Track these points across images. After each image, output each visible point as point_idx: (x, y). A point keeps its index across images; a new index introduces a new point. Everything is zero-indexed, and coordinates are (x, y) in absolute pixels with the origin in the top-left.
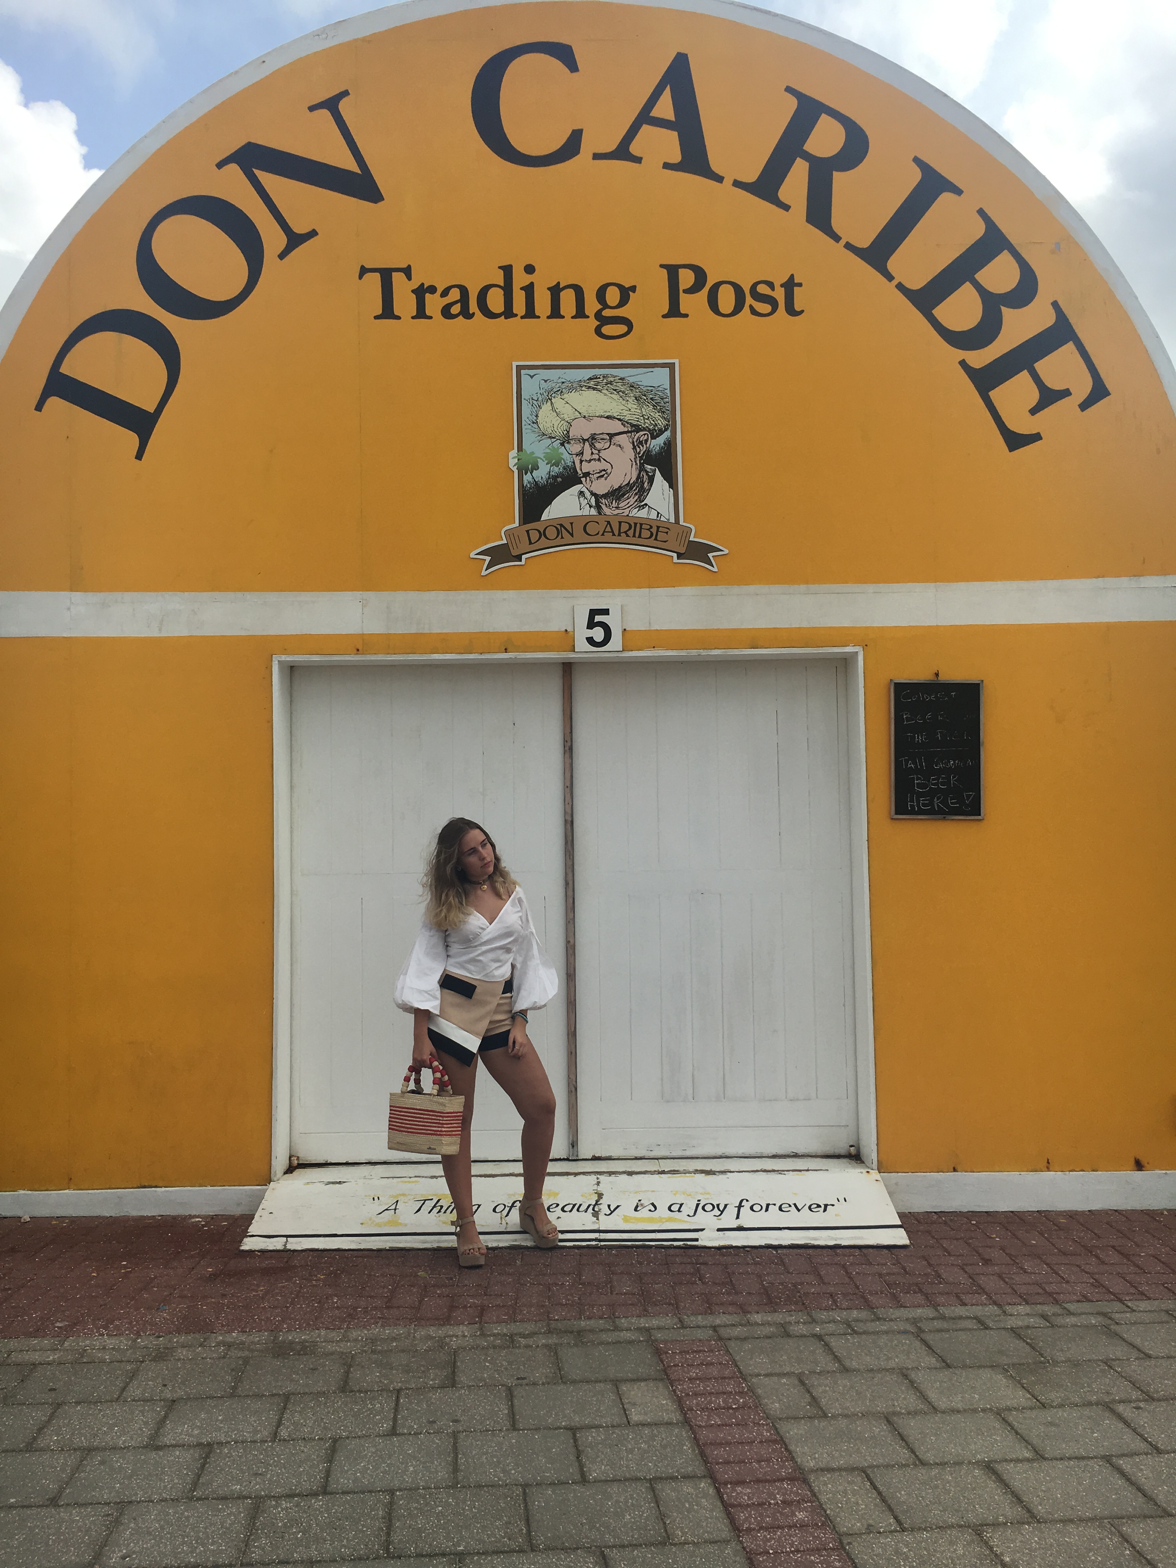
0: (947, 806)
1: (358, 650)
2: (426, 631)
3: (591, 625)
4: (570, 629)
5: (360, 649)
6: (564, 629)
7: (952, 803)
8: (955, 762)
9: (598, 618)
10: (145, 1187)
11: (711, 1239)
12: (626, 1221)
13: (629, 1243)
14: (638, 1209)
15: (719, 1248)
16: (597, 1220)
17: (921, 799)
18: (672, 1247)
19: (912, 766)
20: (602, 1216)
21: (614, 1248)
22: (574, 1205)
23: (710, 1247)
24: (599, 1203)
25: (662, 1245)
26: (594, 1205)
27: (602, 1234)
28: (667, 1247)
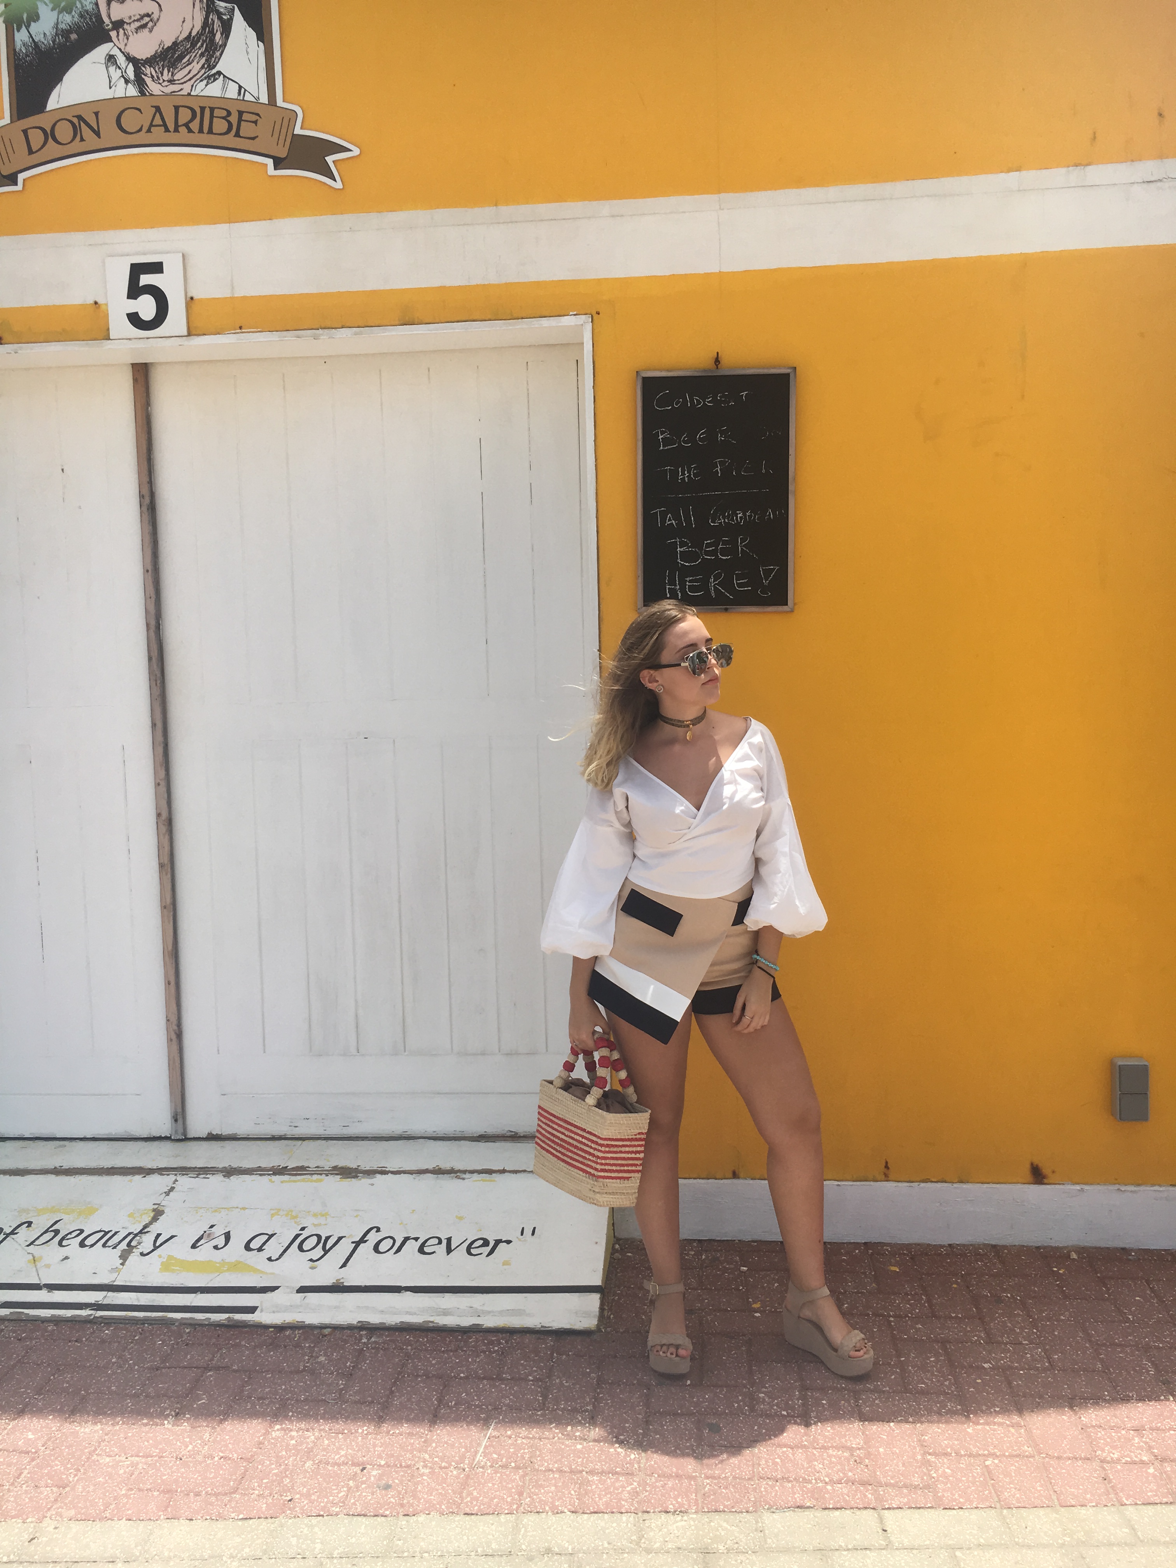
0: (731, 589)
3: (135, 291)
4: (100, 300)
6: (92, 302)
7: (739, 585)
8: (744, 514)
9: (146, 280)
11: (277, 1309)
12: (166, 1267)
13: (141, 1315)
14: (199, 1244)
15: (280, 1328)
16: (122, 1264)
17: (688, 579)
18: (207, 1323)
19: (672, 523)
20: (134, 1258)
21: (114, 1323)
22: (106, 1233)
23: (266, 1327)
24: (146, 1230)
25: (191, 1318)
26: (136, 1235)
27: (110, 1294)
28: (198, 1325)
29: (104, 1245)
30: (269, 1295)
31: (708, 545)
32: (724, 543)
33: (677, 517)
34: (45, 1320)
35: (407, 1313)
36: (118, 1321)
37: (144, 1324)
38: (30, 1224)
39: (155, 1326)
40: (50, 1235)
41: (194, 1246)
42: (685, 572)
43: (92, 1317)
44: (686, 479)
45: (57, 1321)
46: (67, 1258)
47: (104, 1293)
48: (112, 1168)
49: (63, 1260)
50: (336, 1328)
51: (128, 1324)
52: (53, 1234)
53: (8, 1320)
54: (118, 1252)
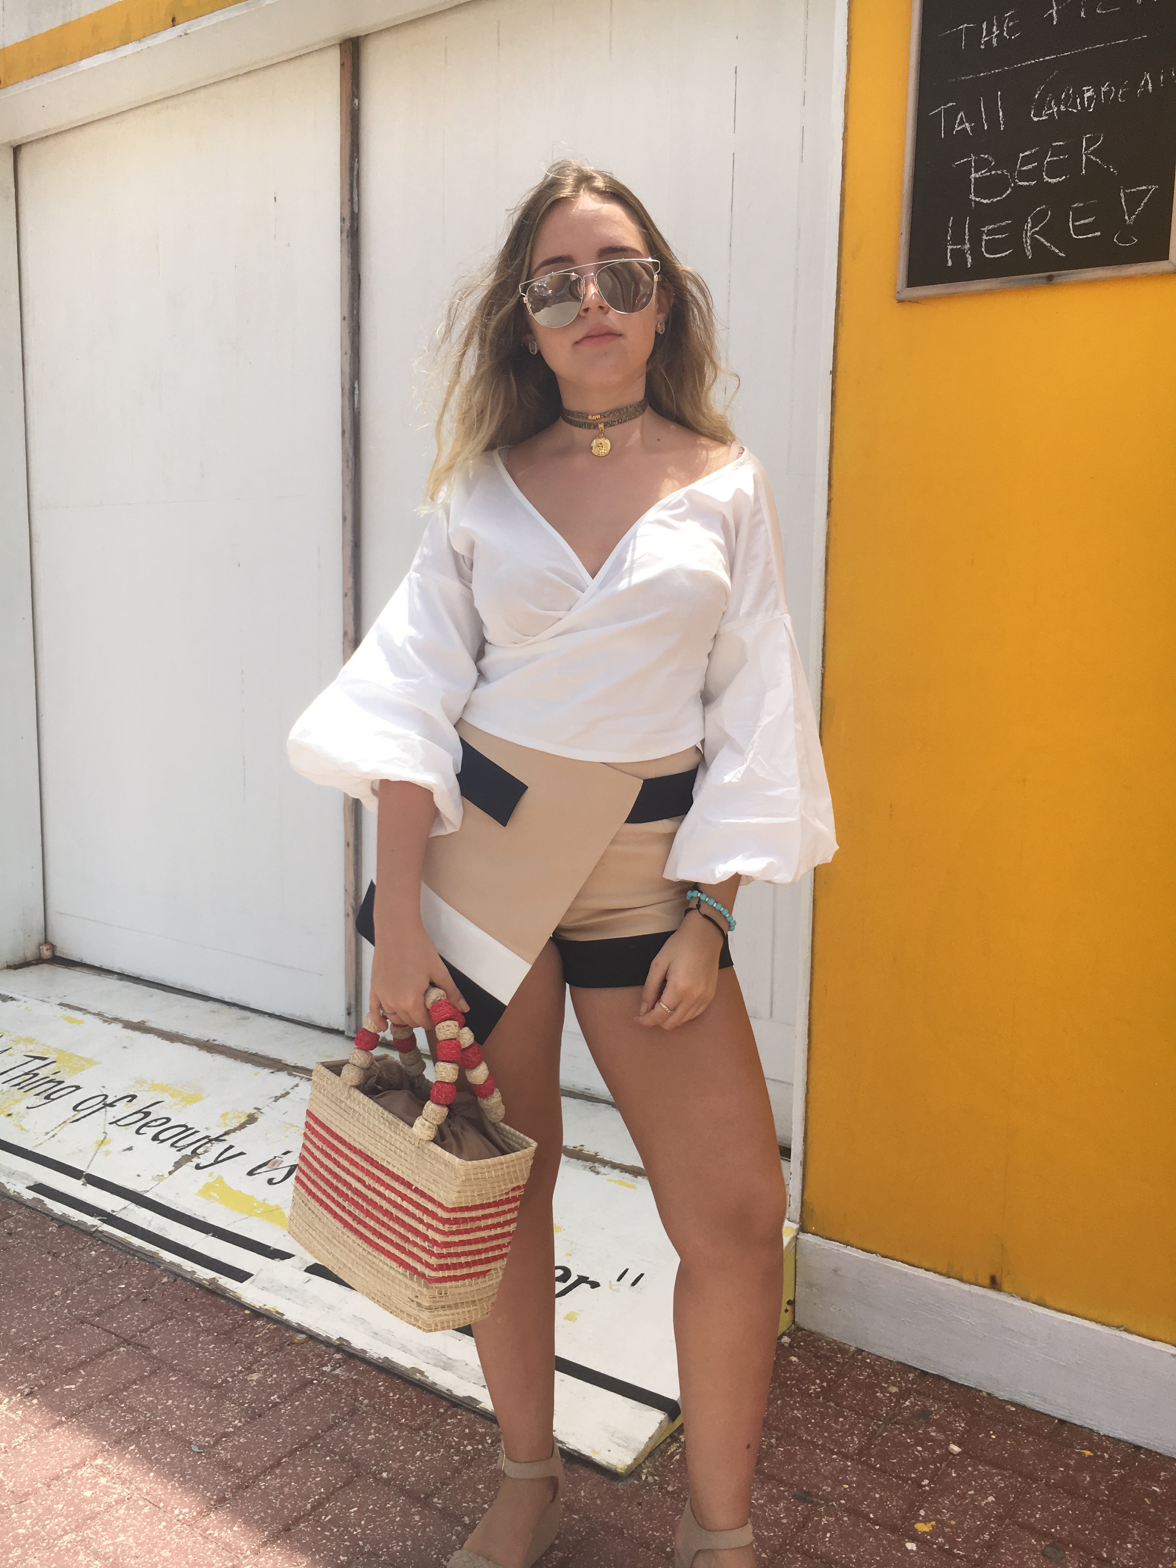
0: (1064, 242)
7: (1080, 230)
8: (1097, 91)
11: (271, 1287)
12: (205, 1191)
13: (137, 1242)
14: (259, 1171)
15: (258, 1314)
16: (170, 1173)
17: (985, 229)
18: (189, 1277)
19: (965, 129)
20: (189, 1167)
21: (111, 1244)
22: (188, 1129)
23: (244, 1306)
24: (222, 1138)
25: (179, 1266)
26: (210, 1141)
27: (132, 1206)
28: (181, 1276)
29: (172, 1145)
30: (276, 1263)
31: (1026, 161)
32: (1057, 151)
33: (973, 116)
34: (55, 1218)
35: (404, 1349)
36: (114, 1243)
37: (134, 1255)
38: (134, 1097)
39: (143, 1263)
40: (141, 1115)
41: (251, 1173)
42: (983, 215)
43: (93, 1230)
44: (995, 41)
45: (63, 1222)
46: (130, 1149)
47: (126, 1203)
48: (256, 1055)
49: (124, 1150)
50: (313, 1337)
51: (121, 1250)
52: (143, 1115)
53: (28, 1207)
54: (178, 1156)
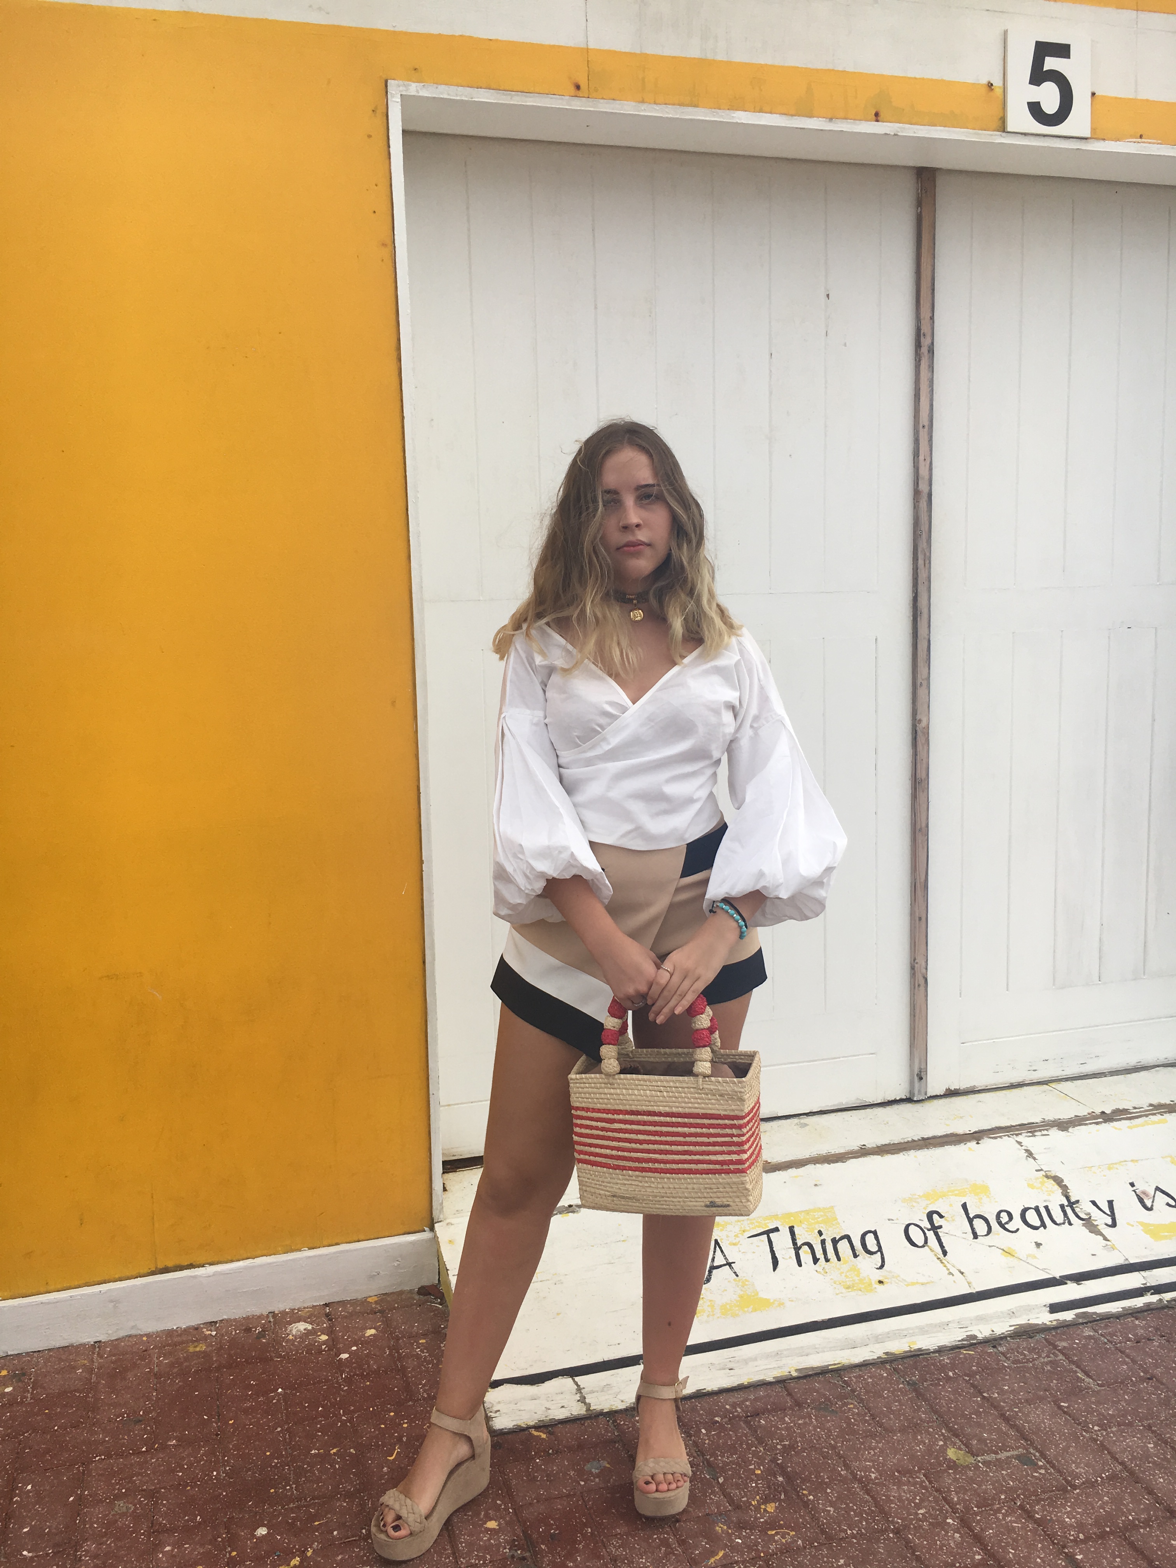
1: (578, 87)
2: (721, 57)
3: (1038, 76)
4: (997, 83)
5: (584, 85)
6: (984, 81)
9: (1051, 63)
10: (166, 1270)
12: (1153, 1234)
14: (1148, 1204)
16: (1107, 1240)
20: (1107, 1231)
24: (1073, 1200)
26: (1071, 1206)
27: (1144, 1274)
38: (938, 1214)
41: (1148, 1208)
43: (1164, 1302)
47: (1137, 1275)
